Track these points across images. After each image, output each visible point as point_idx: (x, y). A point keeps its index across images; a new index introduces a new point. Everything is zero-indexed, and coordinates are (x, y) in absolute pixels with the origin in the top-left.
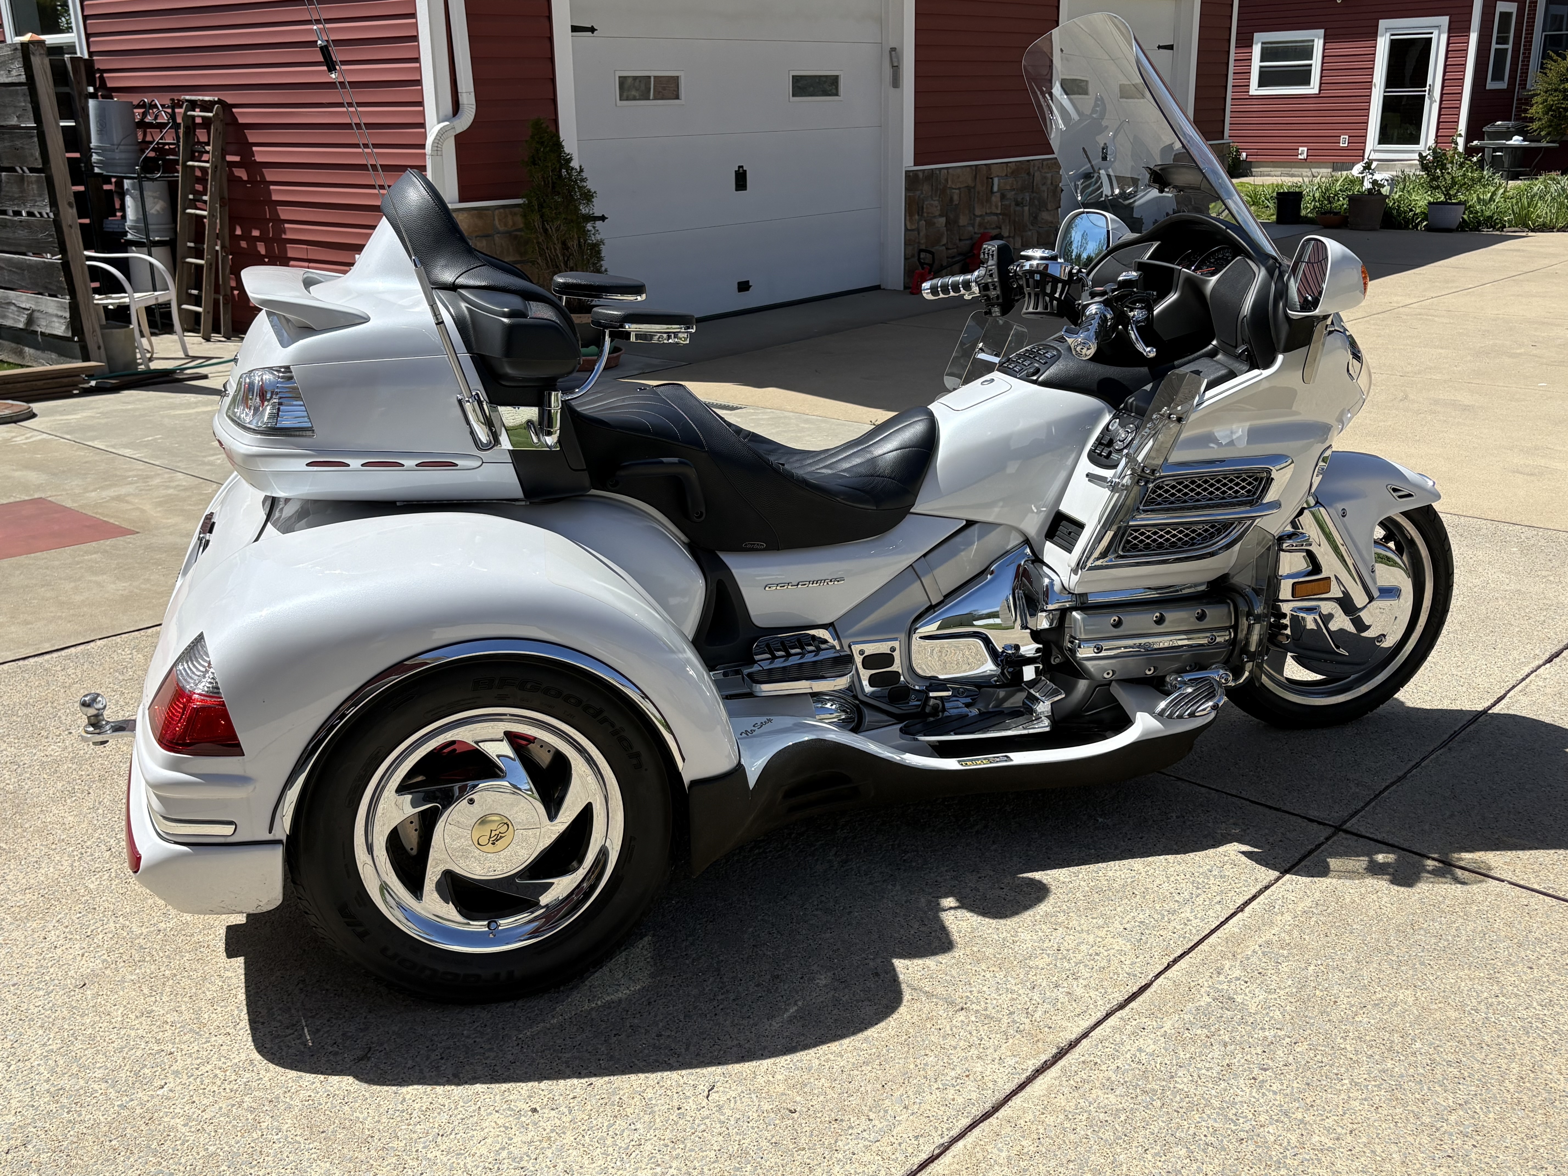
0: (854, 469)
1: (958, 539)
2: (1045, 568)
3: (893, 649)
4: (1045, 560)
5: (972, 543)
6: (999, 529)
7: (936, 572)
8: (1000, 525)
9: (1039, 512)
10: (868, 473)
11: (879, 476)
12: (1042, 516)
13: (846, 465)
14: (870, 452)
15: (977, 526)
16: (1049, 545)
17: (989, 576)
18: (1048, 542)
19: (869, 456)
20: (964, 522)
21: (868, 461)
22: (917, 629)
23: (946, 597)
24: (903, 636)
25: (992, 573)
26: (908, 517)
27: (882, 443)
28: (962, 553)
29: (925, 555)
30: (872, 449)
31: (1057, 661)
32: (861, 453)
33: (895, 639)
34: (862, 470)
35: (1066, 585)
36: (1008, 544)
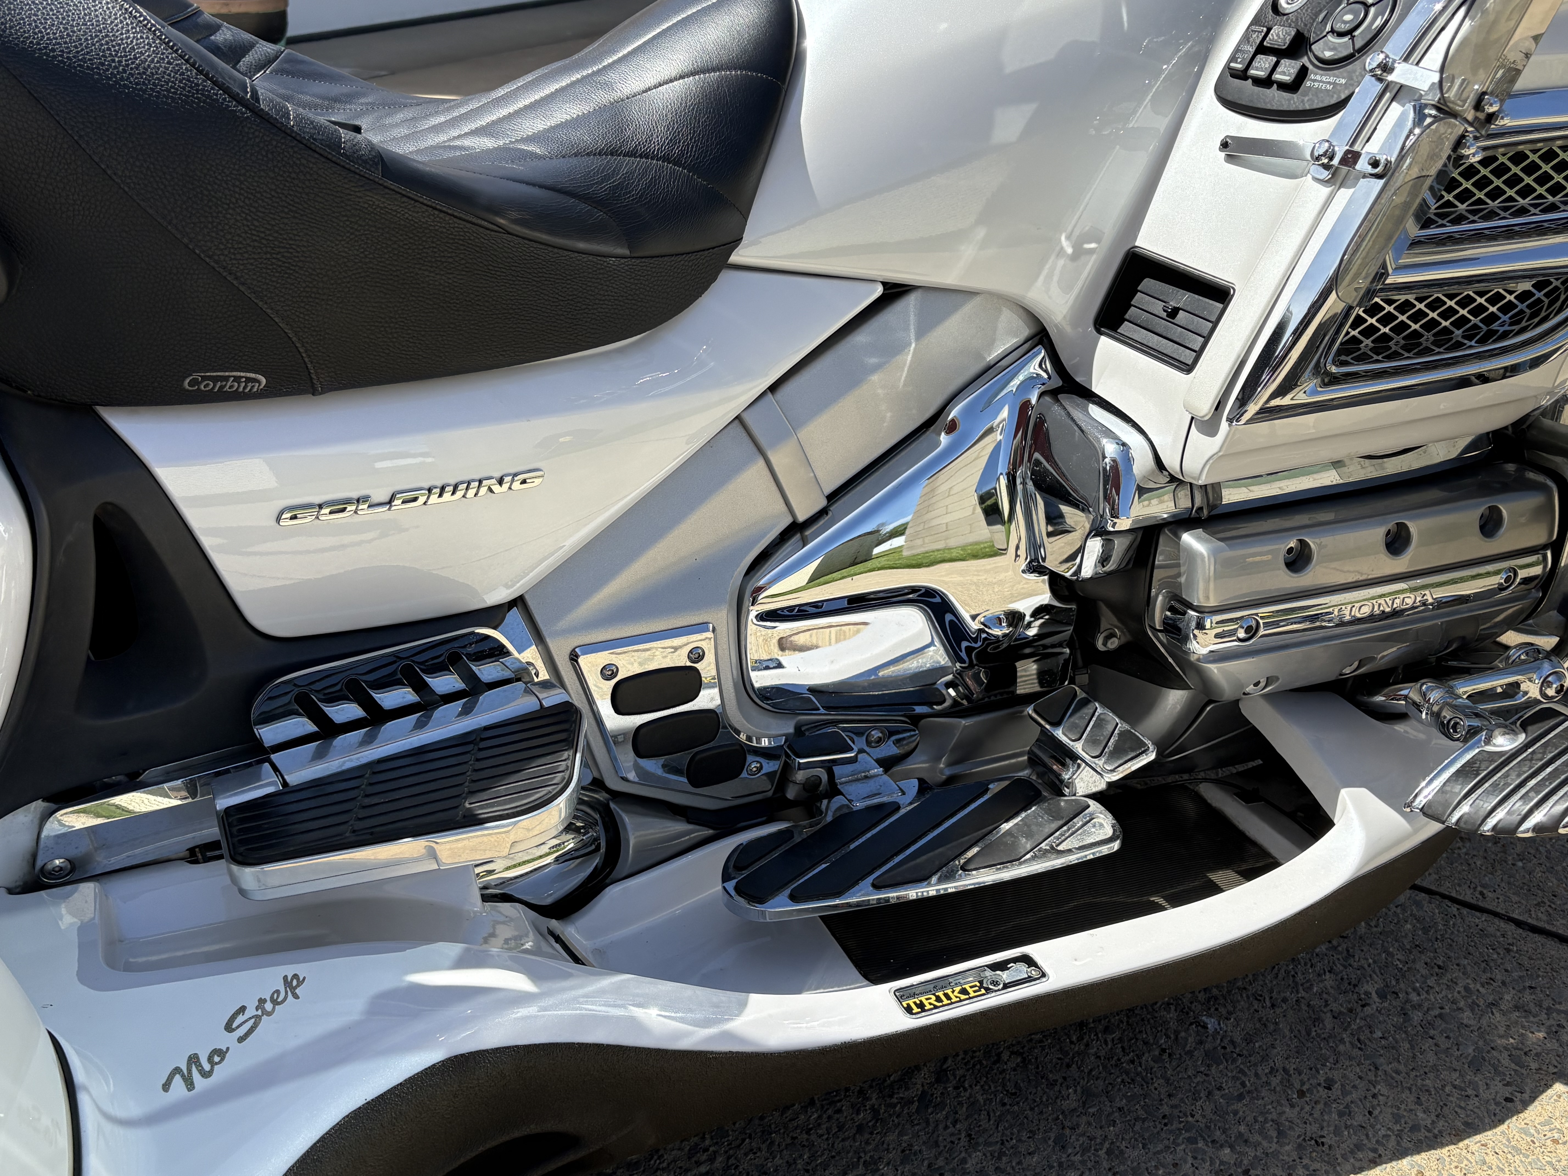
0: (562, 135)
1: (861, 337)
2: (1095, 411)
3: (697, 655)
4: (1098, 388)
5: (899, 348)
6: (969, 307)
7: (804, 434)
8: (970, 294)
9: (1079, 253)
10: (601, 144)
11: (632, 154)
12: (1090, 265)
13: (537, 124)
14: (608, 86)
15: (911, 301)
16: (1106, 345)
17: (944, 439)
18: (1103, 339)
19: (602, 97)
20: (879, 290)
21: (601, 110)
22: (760, 590)
23: (833, 497)
24: (722, 617)
25: (952, 428)
26: (726, 277)
27: (640, 60)
28: (875, 378)
29: (773, 388)
30: (612, 76)
31: (1113, 644)
32: (579, 89)
33: (701, 627)
34: (585, 137)
35: (1171, 461)
36: (991, 344)
